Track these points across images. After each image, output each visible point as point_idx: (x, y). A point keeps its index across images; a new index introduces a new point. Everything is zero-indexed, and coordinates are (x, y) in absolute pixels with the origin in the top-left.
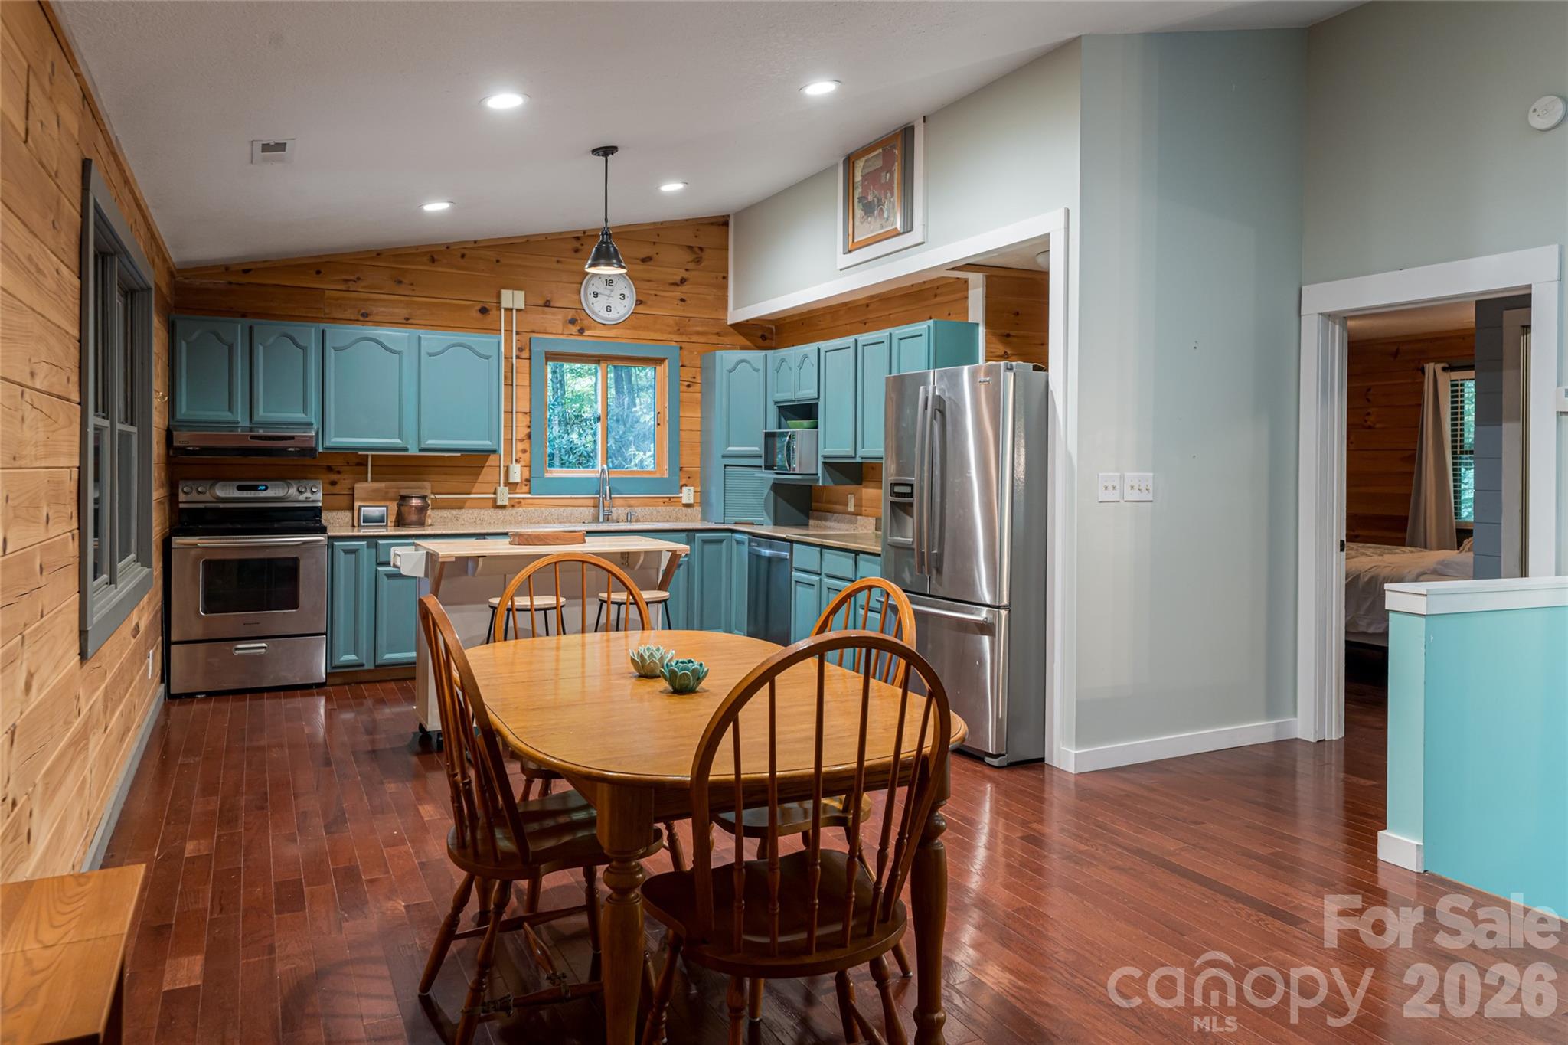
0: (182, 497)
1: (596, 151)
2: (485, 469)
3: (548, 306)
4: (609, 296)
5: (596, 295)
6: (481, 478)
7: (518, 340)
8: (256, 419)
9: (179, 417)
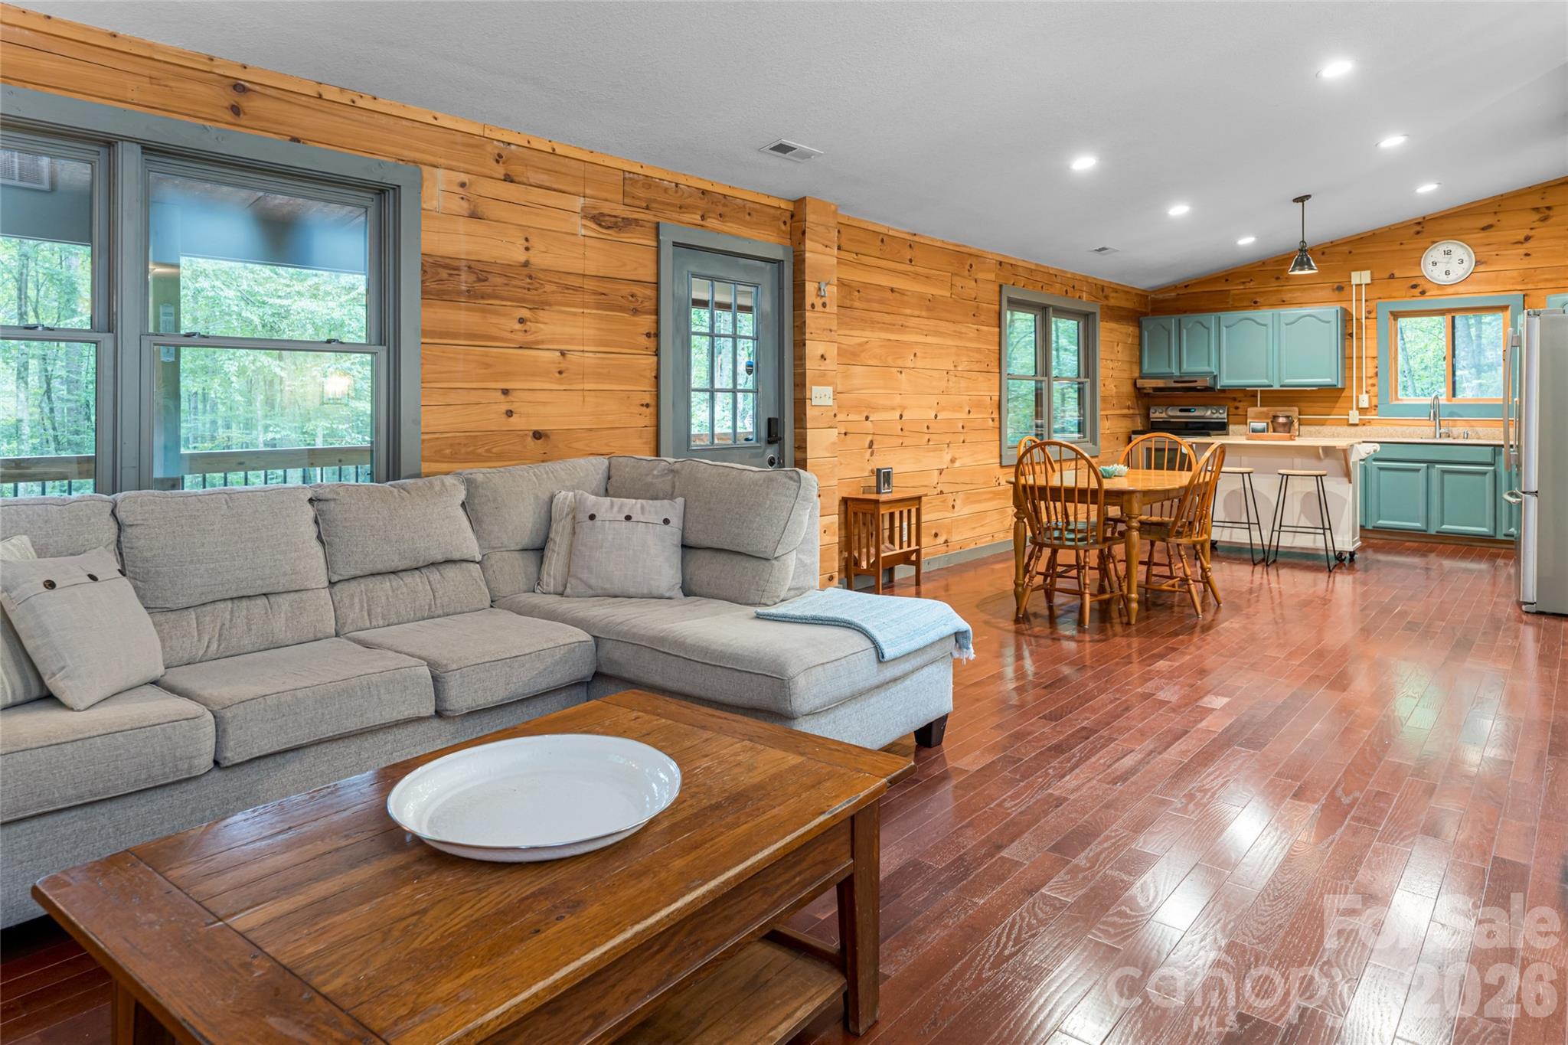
0: (1152, 415)
1: (1296, 200)
2: (1341, 399)
3: (1393, 278)
4: (1448, 263)
5: (1435, 264)
6: (1338, 405)
7: (1366, 306)
8: (1182, 371)
9: (1144, 372)
